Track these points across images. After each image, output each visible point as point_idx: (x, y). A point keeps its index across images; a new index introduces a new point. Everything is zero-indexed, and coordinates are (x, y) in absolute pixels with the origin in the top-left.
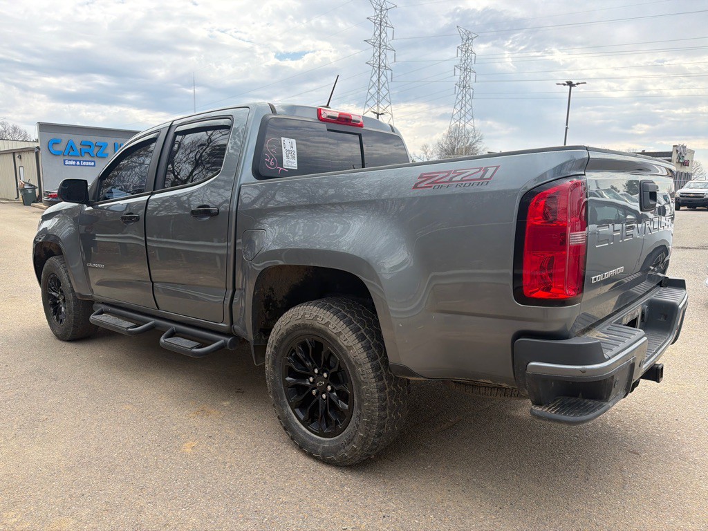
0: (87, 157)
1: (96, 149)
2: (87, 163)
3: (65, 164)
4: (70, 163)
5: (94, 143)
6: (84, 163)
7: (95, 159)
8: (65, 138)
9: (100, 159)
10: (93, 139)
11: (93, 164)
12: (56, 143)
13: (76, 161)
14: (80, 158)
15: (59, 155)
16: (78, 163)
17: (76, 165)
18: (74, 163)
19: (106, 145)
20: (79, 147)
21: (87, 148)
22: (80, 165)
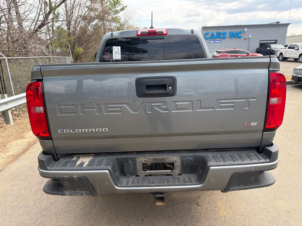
0: (218, 39)
1: (222, 35)
2: (218, 42)
3: (209, 43)
4: (211, 42)
5: (221, 33)
6: (217, 42)
7: (221, 40)
8: (210, 32)
9: (223, 40)
10: (221, 31)
11: (220, 42)
12: (207, 34)
13: (214, 41)
14: (215, 40)
15: (207, 39)
16: (214, 42)
17: (213, 43)
18: (213, 42)
19: (226, 33)
20: (215, 35)
21: (218, 35)
22: (215, 43)
